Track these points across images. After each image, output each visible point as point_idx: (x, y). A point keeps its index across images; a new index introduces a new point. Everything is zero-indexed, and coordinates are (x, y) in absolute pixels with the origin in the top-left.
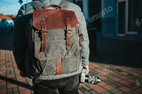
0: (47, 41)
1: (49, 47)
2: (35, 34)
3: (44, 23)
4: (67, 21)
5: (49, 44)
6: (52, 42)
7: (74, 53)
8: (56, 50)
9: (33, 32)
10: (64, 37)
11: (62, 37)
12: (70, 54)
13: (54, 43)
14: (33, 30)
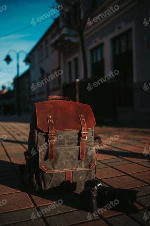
0: (55, 148)
1: (57, 155)
2: (39, 137)
3: (52, 122)
4: (82, 119)
5: (58, 151)
6: (62, 149)
7: (88, 163)
8: (67, 160)
9: (36, 133)
10: (77, 141)
11: (74, 141)
12: (83, 165)
13: (65, 150)
14: (36, 131)
